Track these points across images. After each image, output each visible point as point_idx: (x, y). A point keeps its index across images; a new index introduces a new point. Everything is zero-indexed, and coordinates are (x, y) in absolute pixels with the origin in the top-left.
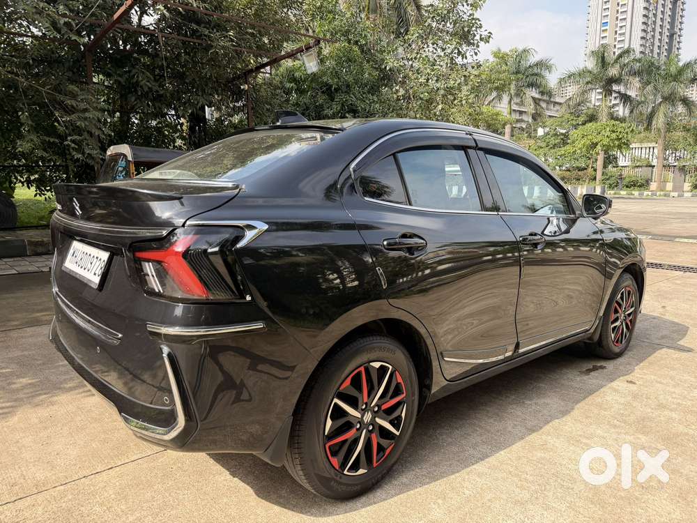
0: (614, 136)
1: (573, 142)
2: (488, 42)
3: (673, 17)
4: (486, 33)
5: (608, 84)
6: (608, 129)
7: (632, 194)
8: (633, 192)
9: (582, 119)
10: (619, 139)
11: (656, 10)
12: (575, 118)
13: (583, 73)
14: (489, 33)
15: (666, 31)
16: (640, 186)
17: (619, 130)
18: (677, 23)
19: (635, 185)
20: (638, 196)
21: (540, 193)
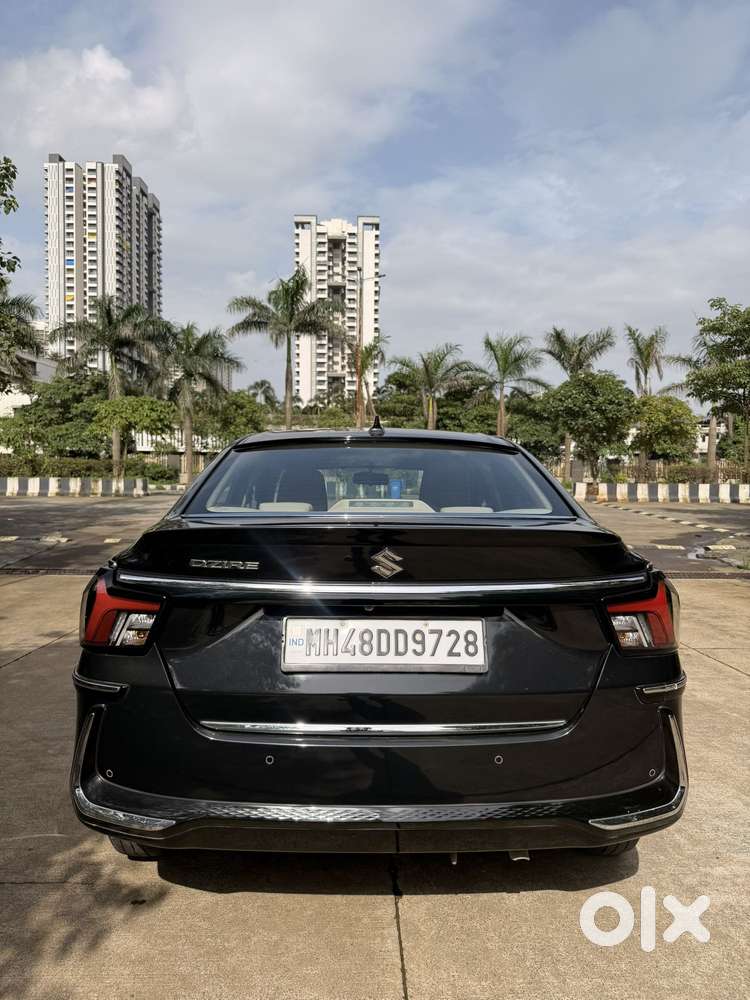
0: (154, 415)
1: (100, 420)
2: (13, 270)
3: (150, 270)
4: (10, 257)
5: (118, 346)
6: (146, 407)
7: (164, 489)
8: (165, 486)
9: (87, 387)
10: (161, 420)
11: (131, 259)
12: (78, 386)
13: (83, 327)
14: (14, 258)
15: (145, 287)
16: (168, 478)
17: (159, 409)
18: (155, 281)
19: (162, 477)
20: (171, 492)
21: (60, 487)
